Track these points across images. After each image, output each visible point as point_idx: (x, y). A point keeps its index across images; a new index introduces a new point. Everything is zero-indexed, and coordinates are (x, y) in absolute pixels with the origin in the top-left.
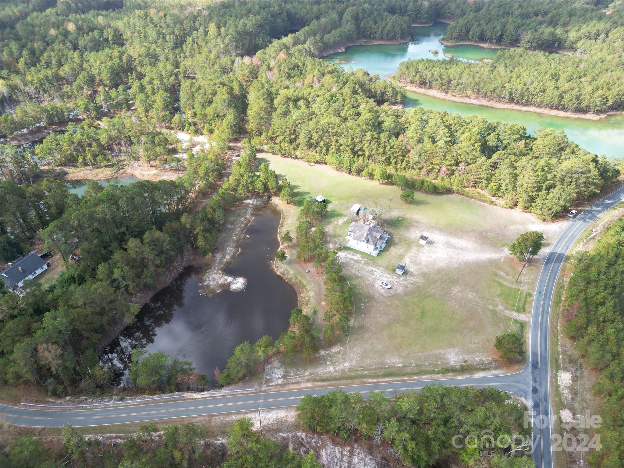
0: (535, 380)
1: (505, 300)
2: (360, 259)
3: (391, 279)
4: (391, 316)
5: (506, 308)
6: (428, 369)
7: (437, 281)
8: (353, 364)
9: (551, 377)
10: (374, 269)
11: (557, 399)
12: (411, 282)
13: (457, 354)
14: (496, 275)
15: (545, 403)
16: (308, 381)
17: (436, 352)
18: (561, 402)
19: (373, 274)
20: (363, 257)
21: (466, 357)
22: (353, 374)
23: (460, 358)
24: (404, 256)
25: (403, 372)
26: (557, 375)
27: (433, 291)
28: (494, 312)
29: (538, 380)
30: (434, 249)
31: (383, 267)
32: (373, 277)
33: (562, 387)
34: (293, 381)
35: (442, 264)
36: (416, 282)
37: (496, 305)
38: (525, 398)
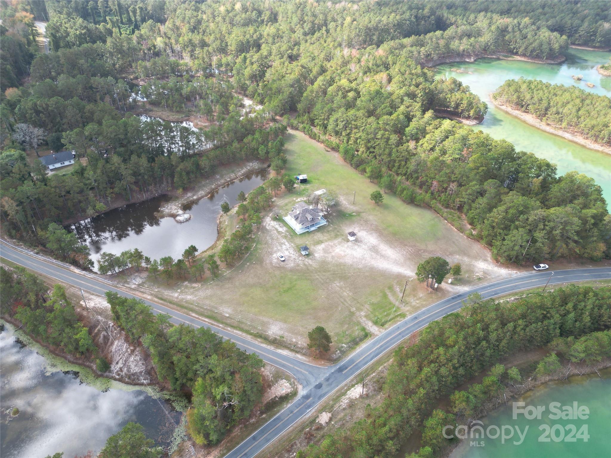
0: (327, 379)
1: (374, 309)
2: (283, 232)
3: (291, 255)
4: (261, 281)
5: (366, 316)
6: (246, 328)
7: (329, 271)
8: (195, 299)
9: (346, 385)
10: (286, 243)
11: (331, 402)
12: (306, 263)
13: (281, 329)
14: (391, 288)
15: (316, 399)
16: (151, 294)
17: (265, 319)
18: (332, 407)
19: (281, 246)
20: (287, 231)
21: (286, 334)
22: (186, 305)
23: (281, 333)
24: (322, 242)
25: (224, 321)
26: (353, 386)
27: (317, 277)
28: (352, 314)
29: (331, 381)
30: (356, 247)
31: (295, 244)
32: (279, 248)
33: (347, 396)
34: (142, 290)
35: (348, 261)
36: (311, 265)
37: (361, 310)
38: (304, 387)
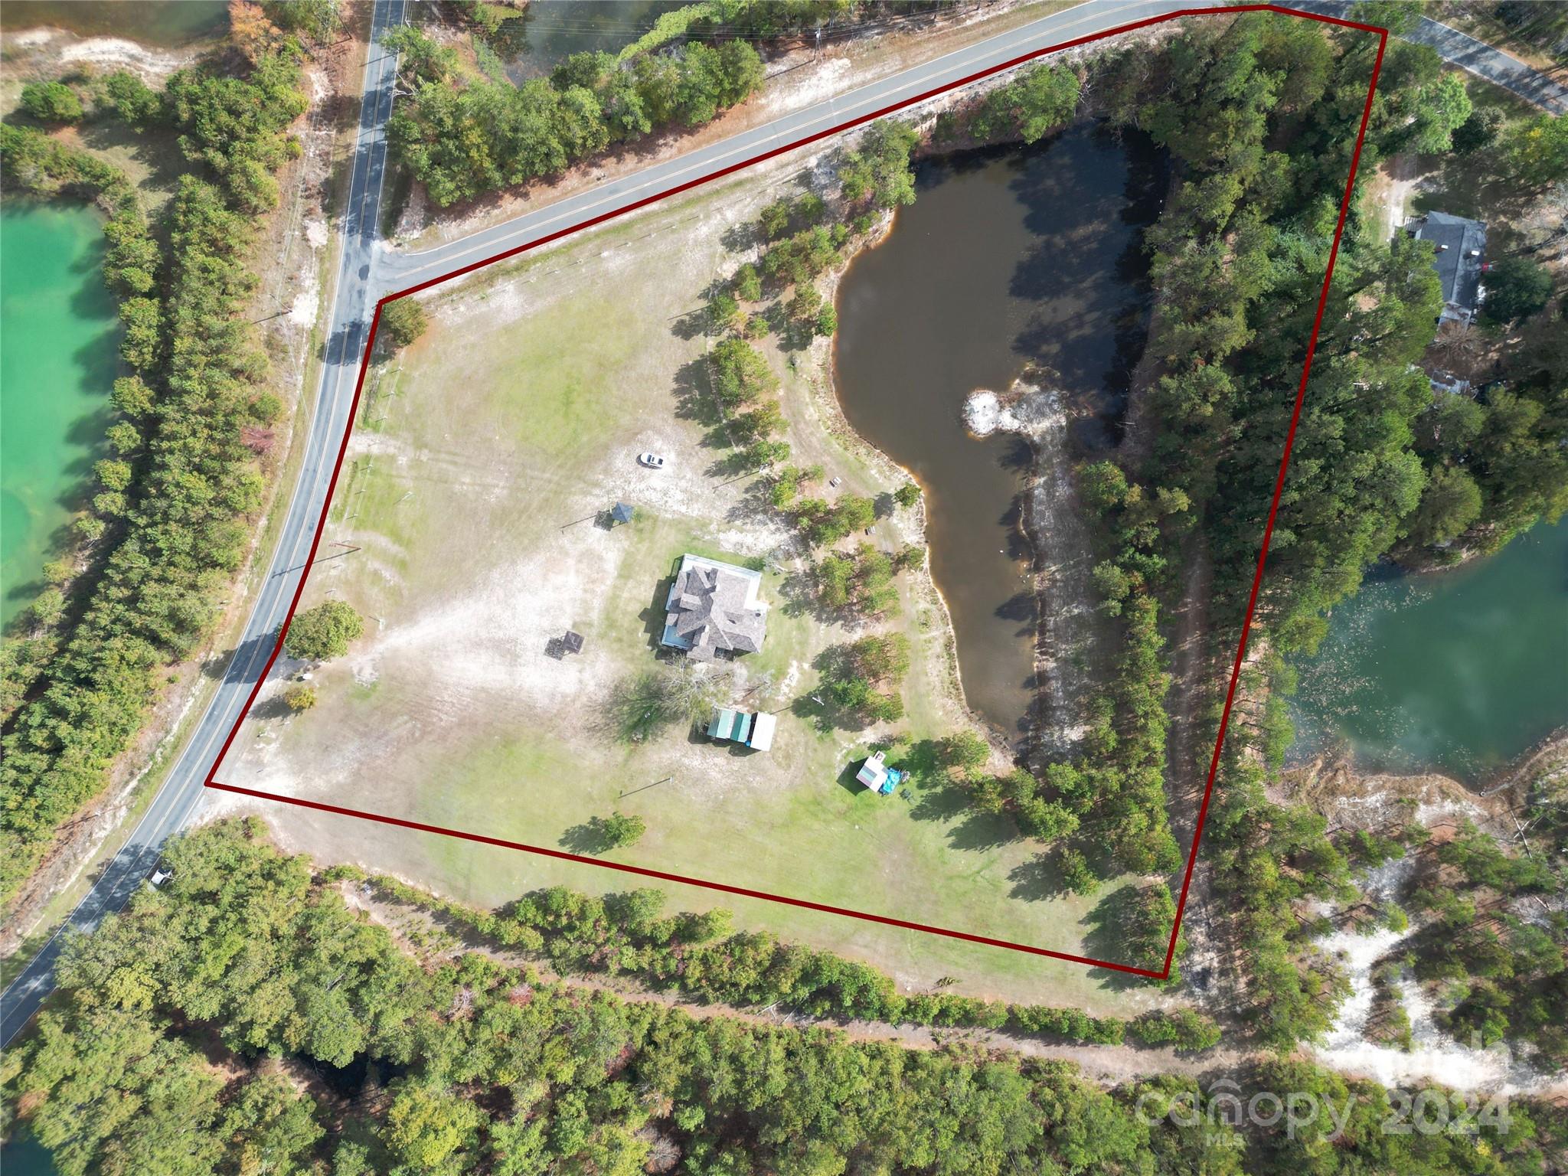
0: (361, 293)
1: (391, 487)
2: (721, 536)
3: (643, 486)
4: (633, 374)
5: (392, 459)
7: (540, 509)
8: (692, 236)
9: (328, 309)
10: (683, 509)
11: (327, 265)
12: (597, 491)
13: (499, 309)
14: (402, 566)
15: (351, 252)
16: (765, 176)
17: (540, 304)
18: (322, 260)
19: (684, 491)
20: (716, 543)
21: (483, 308)
22: (688, 211)
23: (494, 303)
24: (620, 576)
25: (598, 241)
26: (319, 317)
27: (547, 475)
28: (420, 444)
29: (355, 295)
30: (546, 624)
31: (665, 522)
32: (683, 484)
33: (313, 292)
34: (790, 169)
35: (528, 569)
36: (586, 493)
37: (413, 465)
38: (383, 252)
